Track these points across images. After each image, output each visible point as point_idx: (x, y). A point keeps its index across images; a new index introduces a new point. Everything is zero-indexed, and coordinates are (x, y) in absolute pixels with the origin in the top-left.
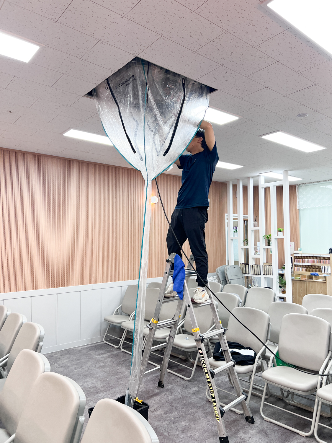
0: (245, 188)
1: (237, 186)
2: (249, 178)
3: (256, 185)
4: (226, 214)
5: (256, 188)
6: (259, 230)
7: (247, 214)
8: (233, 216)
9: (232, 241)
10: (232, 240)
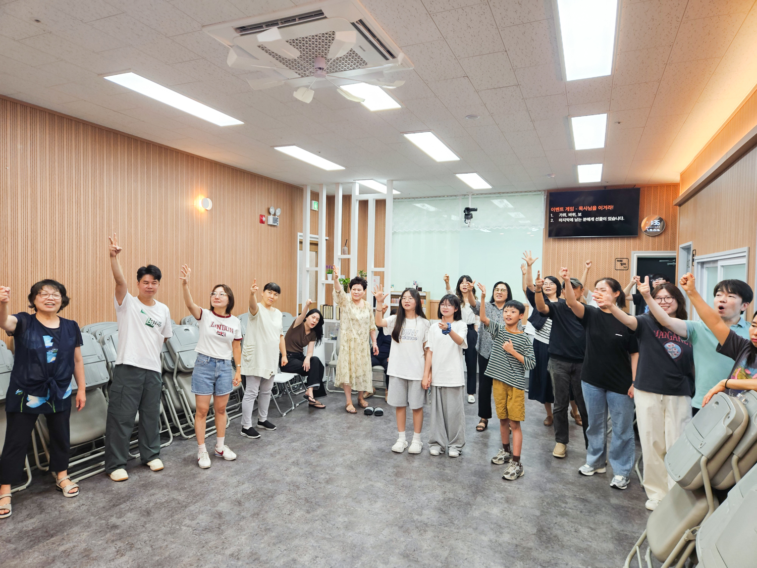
1: (318, 195)
2: (338, 184)
4: (299, 234)
6: (349, 259)
8: (310, 237)
10: (308, 271)
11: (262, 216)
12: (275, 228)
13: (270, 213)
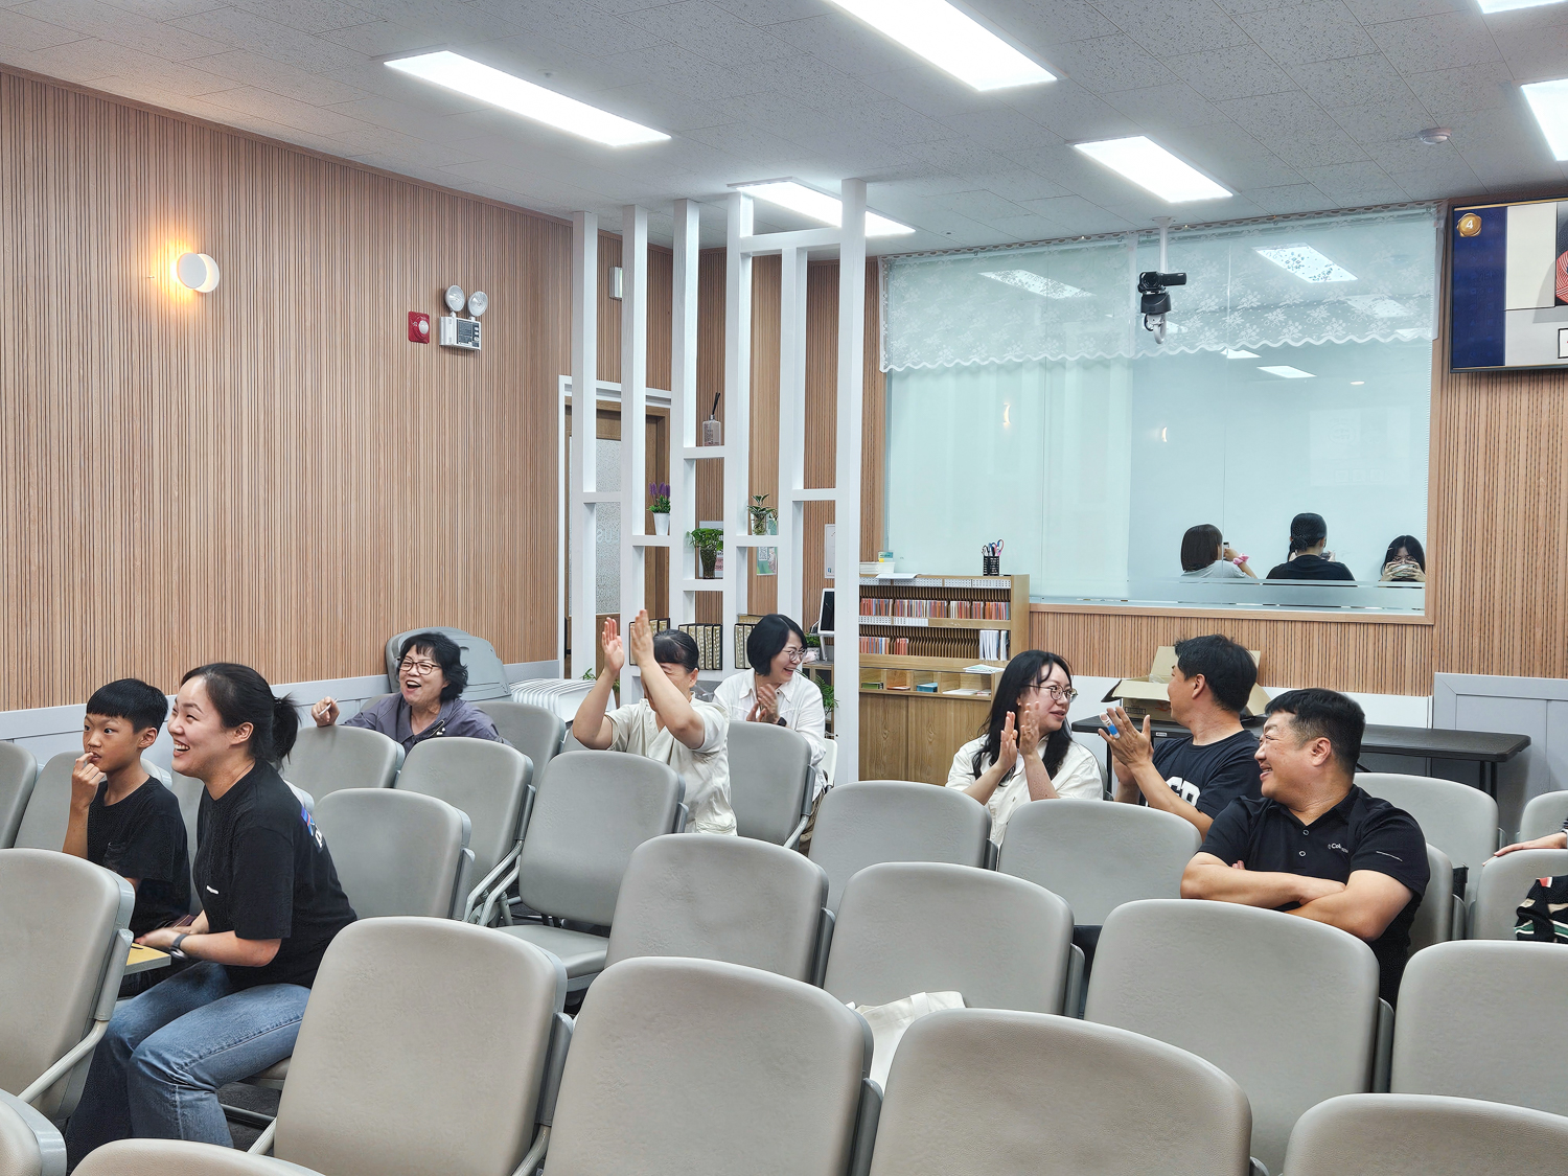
0: (662, 259)
1: (621, 242)
2: (680, 204)
3: (714, 243)
4: (564, 380)
5: (713, 260)
6: (720, 461)
7: (667, 386)
8: (599, 391)
9: (592, 511)
10: (590, 505)
11: (414, 317)
12: (471, 359)
13: (447, 309)
